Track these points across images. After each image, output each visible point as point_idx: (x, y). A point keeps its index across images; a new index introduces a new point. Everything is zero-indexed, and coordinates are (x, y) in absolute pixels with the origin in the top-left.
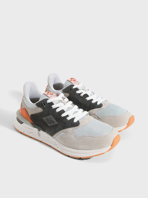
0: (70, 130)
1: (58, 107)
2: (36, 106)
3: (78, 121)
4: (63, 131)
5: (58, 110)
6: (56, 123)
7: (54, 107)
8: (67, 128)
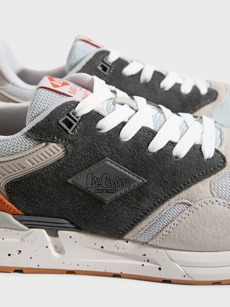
0: (201, 189)
1: (123, 124)
2: (28, 143)
3: (216, 151)
4: (173, 201)
5: (127, 134)
6: (139, 180)
7: (106, 125)
8: (187, 185)
